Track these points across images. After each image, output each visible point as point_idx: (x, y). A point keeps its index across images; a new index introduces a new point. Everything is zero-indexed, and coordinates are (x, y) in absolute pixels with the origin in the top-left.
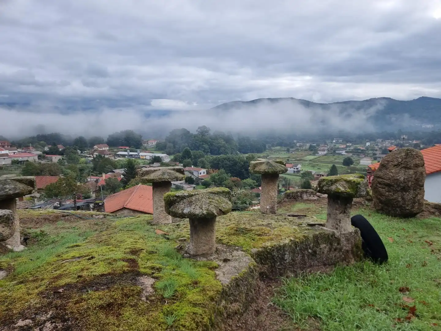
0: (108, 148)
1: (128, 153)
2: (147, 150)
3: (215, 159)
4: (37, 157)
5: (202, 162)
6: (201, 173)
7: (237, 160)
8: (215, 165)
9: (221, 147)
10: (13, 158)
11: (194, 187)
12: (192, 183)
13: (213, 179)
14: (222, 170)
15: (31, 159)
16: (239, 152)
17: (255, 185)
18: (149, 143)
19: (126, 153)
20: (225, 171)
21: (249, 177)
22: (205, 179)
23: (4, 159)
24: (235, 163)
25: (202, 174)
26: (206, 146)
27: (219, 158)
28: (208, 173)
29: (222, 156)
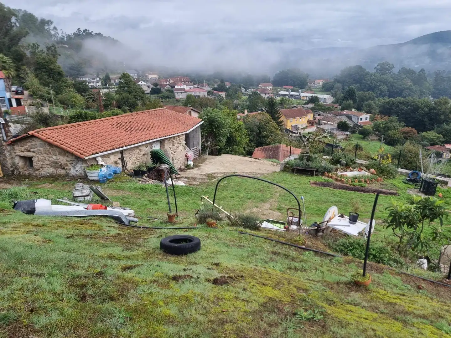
0: (272, 88)
1: (289, 93)
2: (312, 90)
3: (388, 103)
4: (207, 92)
5: (369, 106)
6: (361, 119)
7: (419, 104)
8: (386, 111)
9: (405, 89)
10: (188, 93)
11: (347, 135)
12: (346, 131)
13: (377, 128)
14: (394, 117)
15: (201, 95)
16: (433, 97)
17: (440, 141)
18: (316, 83)
19: (287, 93)
20: (398, 119)
21: (433, 129)
22: (366, 127)
23: (181, 93)
24: (416, 109)
25: (364, 120)
26: (384, 88)
27: (393, 101)
28: (372, 119)
29: (399, 99)
